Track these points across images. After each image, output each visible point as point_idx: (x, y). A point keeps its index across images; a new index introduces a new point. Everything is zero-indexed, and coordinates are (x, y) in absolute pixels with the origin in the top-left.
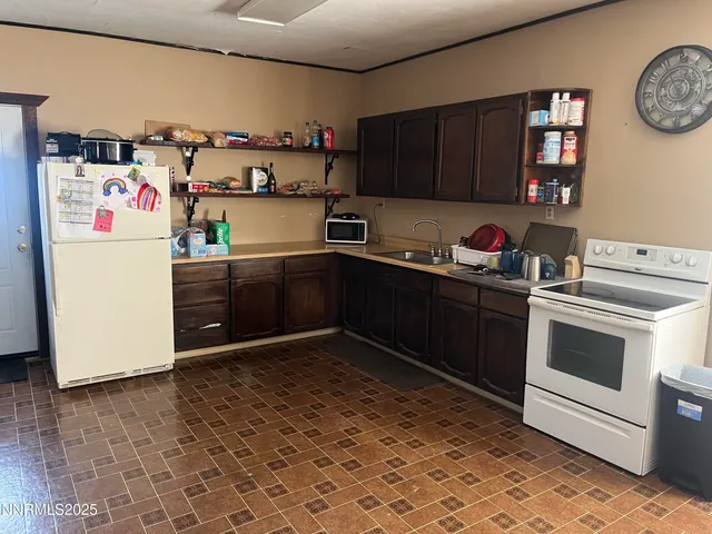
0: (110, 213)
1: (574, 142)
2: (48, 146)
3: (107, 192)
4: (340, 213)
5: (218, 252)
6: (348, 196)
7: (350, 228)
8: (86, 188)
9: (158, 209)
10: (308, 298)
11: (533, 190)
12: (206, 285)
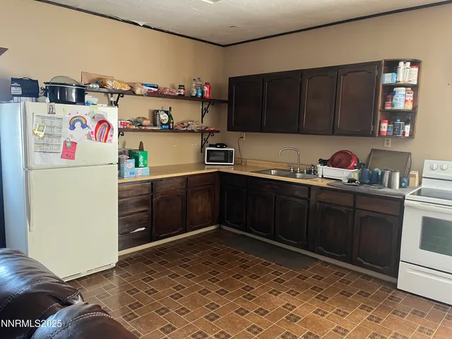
0: (74, 144)
1: (412, 95)
2: (13, 89)
3: (73, 127)
4: (214, 143)
5: (143, 174)
6: (218, 132)
7: (223, 153)
8: (56, 123)
9: (110, 141)
10: (201, 204)
11: (385, 127)
12: (137, 199)
